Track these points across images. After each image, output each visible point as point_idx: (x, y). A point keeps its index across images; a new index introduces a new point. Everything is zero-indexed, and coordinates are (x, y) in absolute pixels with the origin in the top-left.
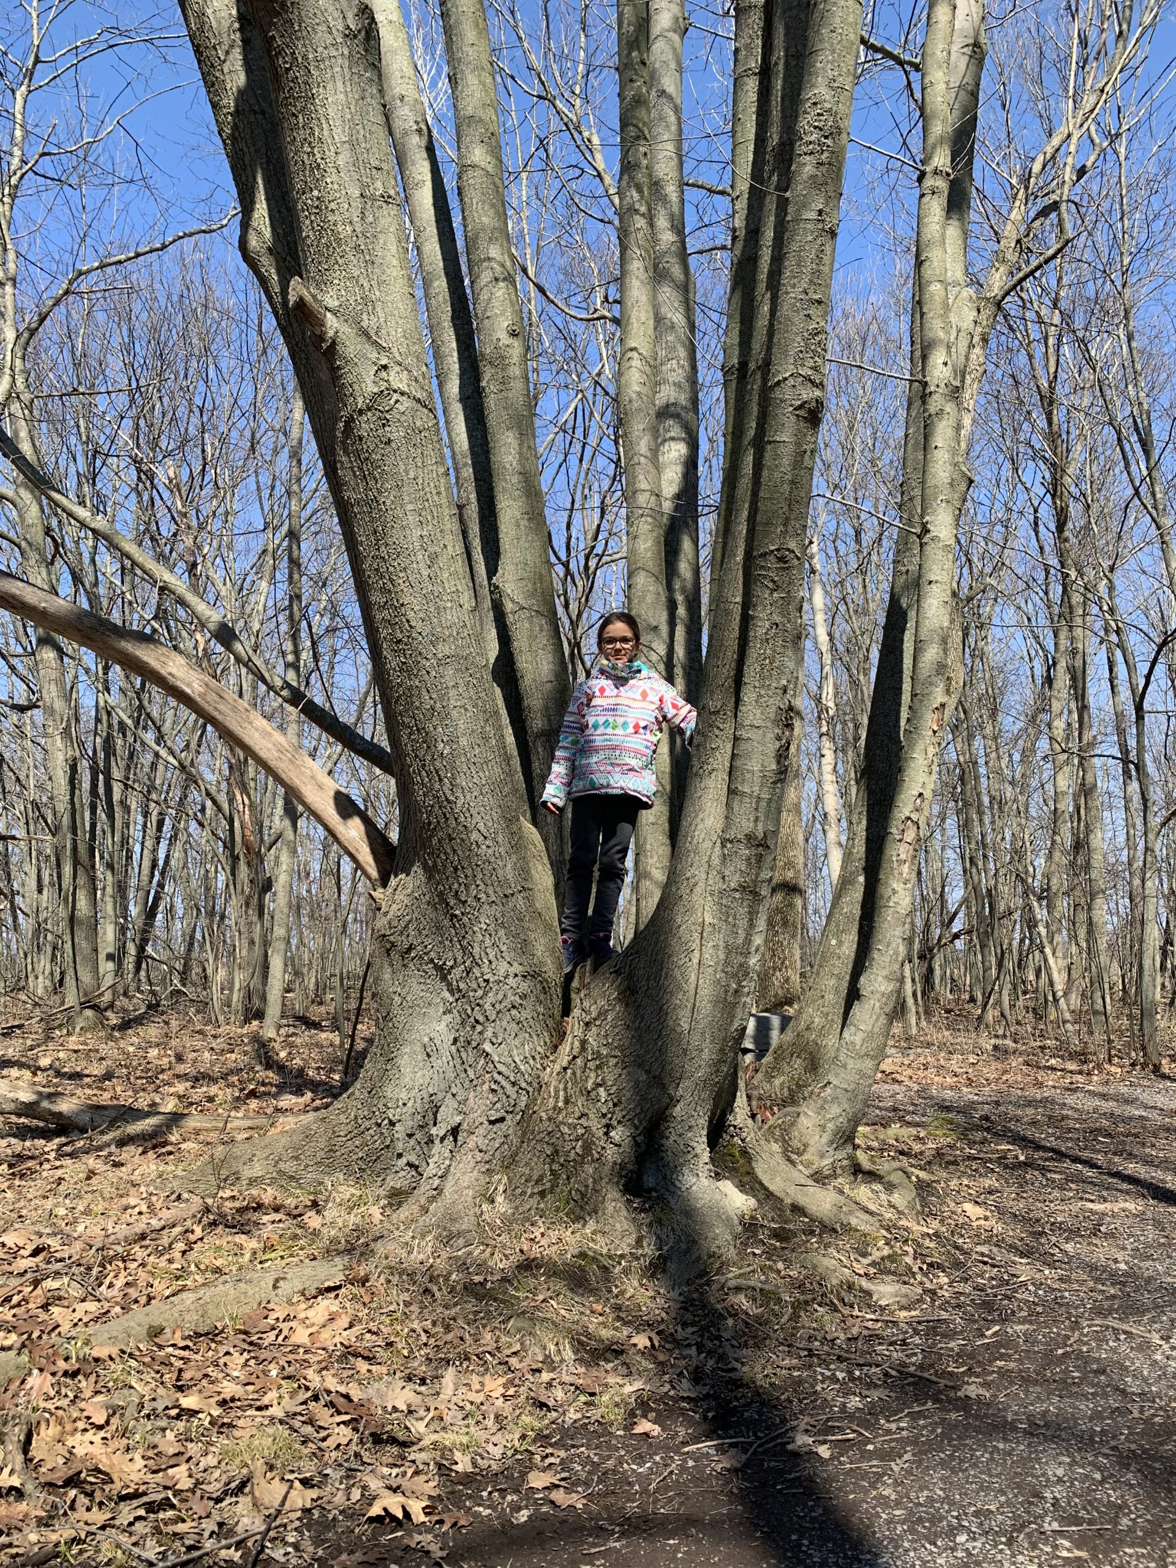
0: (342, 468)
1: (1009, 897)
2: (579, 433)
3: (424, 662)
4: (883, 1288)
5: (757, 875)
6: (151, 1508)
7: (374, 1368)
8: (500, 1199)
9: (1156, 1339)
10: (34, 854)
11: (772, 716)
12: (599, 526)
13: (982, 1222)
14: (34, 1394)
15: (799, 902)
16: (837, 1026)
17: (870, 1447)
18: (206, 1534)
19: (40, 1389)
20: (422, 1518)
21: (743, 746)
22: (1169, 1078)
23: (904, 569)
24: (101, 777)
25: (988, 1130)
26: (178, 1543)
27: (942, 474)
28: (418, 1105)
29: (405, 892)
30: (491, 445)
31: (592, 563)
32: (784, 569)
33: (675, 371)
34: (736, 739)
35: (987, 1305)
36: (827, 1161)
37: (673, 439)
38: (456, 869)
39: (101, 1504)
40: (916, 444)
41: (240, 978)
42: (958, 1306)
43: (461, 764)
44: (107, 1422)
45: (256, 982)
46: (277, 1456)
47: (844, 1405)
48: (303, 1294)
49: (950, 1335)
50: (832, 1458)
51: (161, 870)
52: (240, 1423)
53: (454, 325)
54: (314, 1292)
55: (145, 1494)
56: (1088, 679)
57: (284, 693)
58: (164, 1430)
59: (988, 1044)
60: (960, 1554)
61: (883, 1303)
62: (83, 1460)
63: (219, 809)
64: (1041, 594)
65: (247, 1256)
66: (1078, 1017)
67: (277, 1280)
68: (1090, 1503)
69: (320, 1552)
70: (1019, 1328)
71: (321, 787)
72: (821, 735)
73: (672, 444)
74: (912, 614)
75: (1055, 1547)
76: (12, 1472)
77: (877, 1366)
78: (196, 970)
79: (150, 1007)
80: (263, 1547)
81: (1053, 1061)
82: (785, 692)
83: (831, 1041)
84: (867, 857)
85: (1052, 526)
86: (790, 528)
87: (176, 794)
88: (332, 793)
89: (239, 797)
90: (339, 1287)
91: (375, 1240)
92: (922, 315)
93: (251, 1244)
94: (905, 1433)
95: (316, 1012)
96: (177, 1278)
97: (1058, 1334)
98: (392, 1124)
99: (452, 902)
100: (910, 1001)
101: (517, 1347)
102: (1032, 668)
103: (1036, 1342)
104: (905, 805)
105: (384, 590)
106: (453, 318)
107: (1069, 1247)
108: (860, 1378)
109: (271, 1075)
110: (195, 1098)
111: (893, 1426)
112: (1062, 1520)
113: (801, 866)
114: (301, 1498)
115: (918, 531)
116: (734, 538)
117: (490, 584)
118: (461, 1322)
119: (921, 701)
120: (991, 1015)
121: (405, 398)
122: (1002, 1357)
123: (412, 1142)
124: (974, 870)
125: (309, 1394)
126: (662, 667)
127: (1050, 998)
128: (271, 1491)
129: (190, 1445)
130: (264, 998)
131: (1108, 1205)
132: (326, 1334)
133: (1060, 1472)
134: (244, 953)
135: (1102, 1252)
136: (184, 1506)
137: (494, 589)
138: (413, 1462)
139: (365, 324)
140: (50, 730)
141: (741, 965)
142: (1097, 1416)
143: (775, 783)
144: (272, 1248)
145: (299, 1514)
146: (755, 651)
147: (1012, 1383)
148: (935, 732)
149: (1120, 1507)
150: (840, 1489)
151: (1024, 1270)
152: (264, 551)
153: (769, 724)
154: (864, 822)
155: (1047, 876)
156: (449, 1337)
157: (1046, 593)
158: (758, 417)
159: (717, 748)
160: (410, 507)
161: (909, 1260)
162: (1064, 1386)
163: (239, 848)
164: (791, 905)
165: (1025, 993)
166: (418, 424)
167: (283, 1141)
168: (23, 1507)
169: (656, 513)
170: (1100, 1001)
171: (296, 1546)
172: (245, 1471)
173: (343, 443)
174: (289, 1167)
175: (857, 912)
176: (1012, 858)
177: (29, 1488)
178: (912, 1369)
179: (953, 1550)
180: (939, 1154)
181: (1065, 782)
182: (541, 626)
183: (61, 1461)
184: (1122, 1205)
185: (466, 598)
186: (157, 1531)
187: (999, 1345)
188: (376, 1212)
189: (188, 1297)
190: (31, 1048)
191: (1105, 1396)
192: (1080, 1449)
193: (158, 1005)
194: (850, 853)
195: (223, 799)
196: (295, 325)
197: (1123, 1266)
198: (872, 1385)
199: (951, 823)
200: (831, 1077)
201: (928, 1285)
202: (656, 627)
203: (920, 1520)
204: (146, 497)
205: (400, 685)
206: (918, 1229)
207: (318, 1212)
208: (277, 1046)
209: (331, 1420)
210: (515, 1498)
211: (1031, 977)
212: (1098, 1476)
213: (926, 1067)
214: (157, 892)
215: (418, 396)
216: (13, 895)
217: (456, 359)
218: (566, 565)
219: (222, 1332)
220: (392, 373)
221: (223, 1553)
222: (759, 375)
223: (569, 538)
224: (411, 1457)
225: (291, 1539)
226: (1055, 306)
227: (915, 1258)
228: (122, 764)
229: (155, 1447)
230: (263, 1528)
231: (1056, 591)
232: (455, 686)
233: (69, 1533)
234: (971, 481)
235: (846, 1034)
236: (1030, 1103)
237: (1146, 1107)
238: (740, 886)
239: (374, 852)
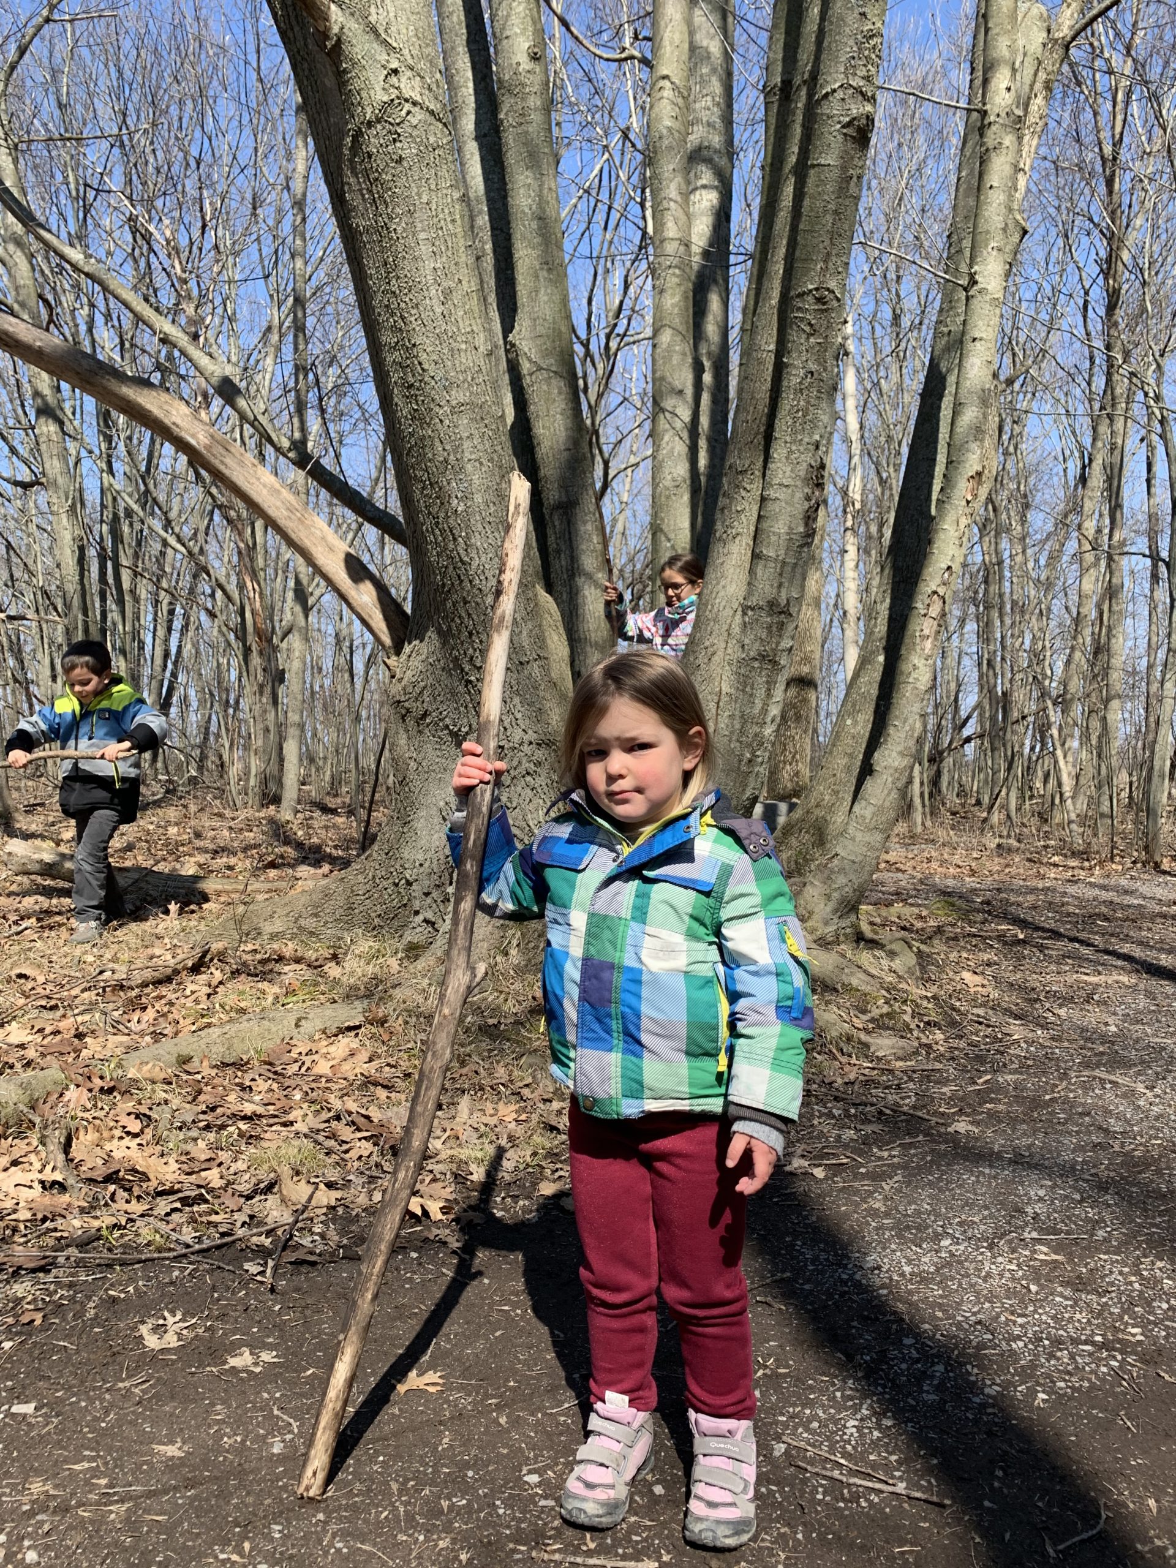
0: (351, 191)
1: (1024, 701)
2: (604, 196)
3: (437, 409)
4: (879, 1041)
5: (778, 643)
6: (185, 1202)
7: (393, 1095)
8: (513, 952)
9: (1141, 1088)
10: (46, 640)
11: (802, 474)
12: (621, 303)
13: (980, 989)
14: (72, 1105)
15: (812, 696)
16: (847, 804)
17: (863, 1170)
18: (239, 1224)
19: (78, 1101)
20: (440, 1216)
21: (771, 507)
22: (1169, 873)
23: (946, 330)
24: (109, 564)
25: (989, 913)
26: (212, 1230)
27: (996, 218)
28: (435, 866)
29: (420, 658)
30: (509, 186)
31: (613, 345)
32: (822, 311)
33: (707, 107)
34: (763, 499)
35: (980, 1059)
36: (832, 928)
37: (704, 187)
38: (471, 634)
39: (139, 1198)
40: (969, 188)
41: (256, 764)
42: (953, 1059)
43: (476, 521)
44: (142, 1131)
45: (273, 768)
46: (302, 1163)
47: (839, 1136)
48: (324, 1032)
49: (946, 1082)
50: (826, 1178)
51: (173, 660)
52: (267, 1136)
53: (470, 51)
54: (334, 1031)
55: (179, 1191)
56: (1123, 480)
57: (291, 455)
58: (195, 1140)
59: (992, 844)
60: (943, 1255)
61: (880, 1054)
62: (120, 1161)
63: (229, 598)
64: (1084, 384)
65: (270, 999)
66: (1083, 819)
67: (299, 1020)
68: (1068, 1217)
69: (345, 1241)
70: (1009, 1077)
71: (331, 549)
72: (846, 530)
73: (704, 192)
74: (951, 379)
75: (1034, 1252)
76: (54, 1169)
77: (872, 1105)
78: (212, 758)
79: (168, 791)
80: (292, 1236)
81: (1056, 859)
82: (817, 447)
83: (839, 818)
84: (888, 636)
85: (1102, 311)
86: (830, 265)
87: (186, 582)
88: (342, 556)
89: (249, 584)
90: (359, 1027)
91: (394, 987)
92: (987, 30)
93: (272, 990)
94: (896, 1160)
95: (331, 802)
96: (203, 1016)
97: (1047, 1083)
98: (409, 884)
99: (467, 668)
100: (917, 801)
101: (530, 1080)
102: (1065, 470)
103: (1025, 1089)
104: (932, 578)
105: (395, 329)
106: (469, 42)
107: (1062, 1012)
108: (855, 1116)
109: (290, 850)
110: (215, 867)
111: (886, 1154)
112: (1041, 1230)
113: (817, 662)
114: (325, 1197)
115: (964, 281)
116: (771, 279)
117: (505, 343)
118: (476, 1058)
119: (957, 468)
120: (996, 817)
121: (417, 109)
122: (991, 1101)
123: (429, 900)
124: (991, 673)
125: (331, 1114)
126: (685, 435)
127: (1057, 801)
128: (299, 1191)
129: (220, 1153)
130: (280, 784)
131: (1103, 978)
132: (346, 1067)
133: (1042, 1193)
134: (260, 743)
135: (1093, 1016)
136: (216, 1201)
137: (510, 348)
138: (431, 1171)
139: (373, 19)
140: (55, 508)
141: (756, 735)
142: (1079, 1149)
143: (801, 546)
144: (293, 993)
145: (324, 1210)
146: (788, 402)
147: (1000, 1121)
148: (968, 502)
149: (1097, 1222)
150: (833, 1203)
151: (1017, 1030)
152: (269, 329)
153: (799, 483)
154: (888, 600)
155: (1065, 683)
156: (464, 1071)
157: (1089, 384)
158: (801, 141)
159: (742, 511)
160: (422, 236)
161: (907, 1018)
162: (1051, 1127)
163: (252, 639)
164: (805, 701)
165: (1031, 797)
166: (432, 140)
167: (303, 899)
168: (65, 1198)
169: (683, 265)
170: (1107, 803)
171: (323, 1236)
172: (272, 1175)
173: (351, 161)
174: (309, 923)
175: (874, 692)
176: (1030, 660)
177: (71, 1181)
178: (905, 1109)
179: (937, 1251)
180: (939, 930)
181: (1091, 585)
182: (560, 388)
183: (100, 1162)
184: (1116, 978)
185: (482, 339)
186: (193, 1220)
187: (990, 1091)
188: (394, 963)
189: (215, 1032)
190: (53, 824)
191: (1090, 1133)
192: (1062, 1176)
193: (175, 790)
194: (872, 633)
195: (232, 588)
196: (296, 29)
197: (1113, 1029)
198: (866, 1121)
199: (971, 626)
200: (839, 850)
201: (924, 1040)
202: (681, 392)
203: (908, 1228)
204: (142, 263)
205: (412, 435)
206: (917, 991)
207: (338, 963)
208: (295, 828)
209: (352, 1136)
210: (527, 1203)
211: (1038, 784)
212: (1077, 1197)
213: (929, 860)
214: (171, 683)
215: (432, 107)
216: (27, 683)
217: (471, 91)
218: (586, 345)
219: (247, 1063)
220: (403, 79)
221: (255, 1239)
222: (804, 92)
223: (590, 314)
224: (430, 1167)
225: (317, 1230)
226: (1128, 54)
227: (913, 1017)
228: (130, 552)
229: (187, 1153)
230: (291, 1220)
231: (1099, 382)
232: (470, 437)
233: (110, 1221)
234: (1025, 232)
235: (856, 808)
236: (1033, 890)
237: (1145, 898)
238: (760, 654)
239: (386, 618)
